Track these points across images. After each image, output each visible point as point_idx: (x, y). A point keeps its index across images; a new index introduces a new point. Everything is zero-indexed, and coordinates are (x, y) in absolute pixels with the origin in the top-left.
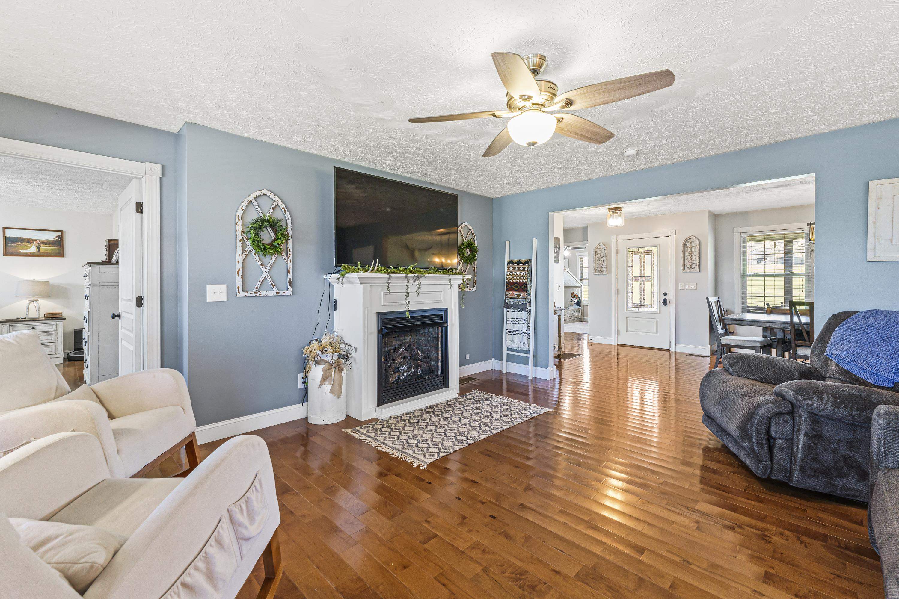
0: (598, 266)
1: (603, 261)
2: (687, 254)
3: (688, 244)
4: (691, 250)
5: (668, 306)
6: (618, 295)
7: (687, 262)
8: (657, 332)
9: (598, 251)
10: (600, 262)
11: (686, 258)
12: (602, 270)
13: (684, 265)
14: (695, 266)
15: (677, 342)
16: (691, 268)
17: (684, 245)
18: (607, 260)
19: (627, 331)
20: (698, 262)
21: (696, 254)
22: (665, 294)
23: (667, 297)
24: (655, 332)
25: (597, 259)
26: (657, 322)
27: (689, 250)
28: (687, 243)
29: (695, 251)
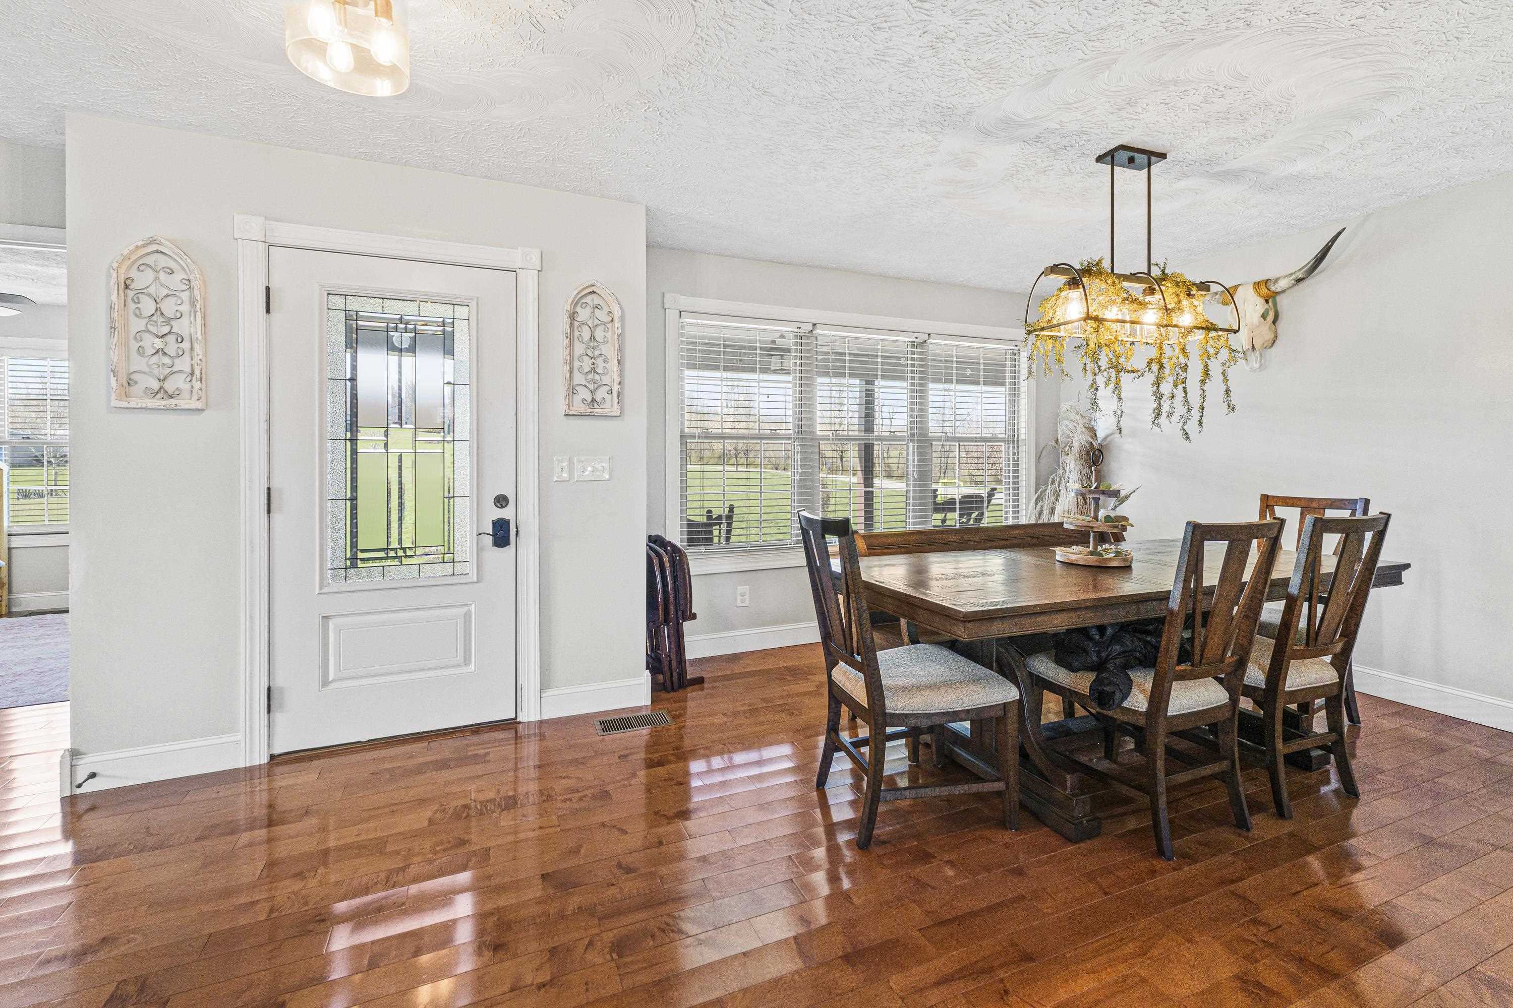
0: (139, 363)
1: (180, 339)
2: (579, 349)
3: (583, 314)
4: (593, 337)
5: (509, 550)
6: (276, 516)
7: (578, 379)
8: (467, 661)
9: (143, 279)
10: (159, 344)
11: (577, 364)
12: (170, 386)
13: (572, 390)
14: (608, 397)
15: (544, 685)
16: (593, 400)
17: (573, 316)
18: (204, 333)
19: (325, 683)
20: (617, 380)
21: (609, 350)
22: (501, 501)
23: (506, 513)
24: (460, 659)
25: (137, 325)
26: (467, 616)
27: (586, 335)
28: (578, 309)
29: (606, 342)
